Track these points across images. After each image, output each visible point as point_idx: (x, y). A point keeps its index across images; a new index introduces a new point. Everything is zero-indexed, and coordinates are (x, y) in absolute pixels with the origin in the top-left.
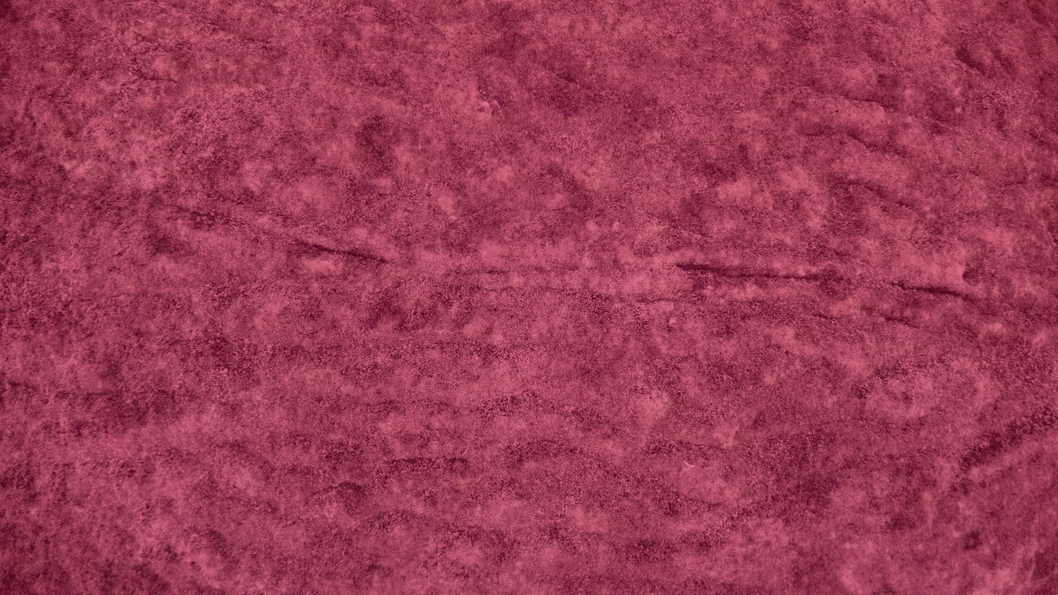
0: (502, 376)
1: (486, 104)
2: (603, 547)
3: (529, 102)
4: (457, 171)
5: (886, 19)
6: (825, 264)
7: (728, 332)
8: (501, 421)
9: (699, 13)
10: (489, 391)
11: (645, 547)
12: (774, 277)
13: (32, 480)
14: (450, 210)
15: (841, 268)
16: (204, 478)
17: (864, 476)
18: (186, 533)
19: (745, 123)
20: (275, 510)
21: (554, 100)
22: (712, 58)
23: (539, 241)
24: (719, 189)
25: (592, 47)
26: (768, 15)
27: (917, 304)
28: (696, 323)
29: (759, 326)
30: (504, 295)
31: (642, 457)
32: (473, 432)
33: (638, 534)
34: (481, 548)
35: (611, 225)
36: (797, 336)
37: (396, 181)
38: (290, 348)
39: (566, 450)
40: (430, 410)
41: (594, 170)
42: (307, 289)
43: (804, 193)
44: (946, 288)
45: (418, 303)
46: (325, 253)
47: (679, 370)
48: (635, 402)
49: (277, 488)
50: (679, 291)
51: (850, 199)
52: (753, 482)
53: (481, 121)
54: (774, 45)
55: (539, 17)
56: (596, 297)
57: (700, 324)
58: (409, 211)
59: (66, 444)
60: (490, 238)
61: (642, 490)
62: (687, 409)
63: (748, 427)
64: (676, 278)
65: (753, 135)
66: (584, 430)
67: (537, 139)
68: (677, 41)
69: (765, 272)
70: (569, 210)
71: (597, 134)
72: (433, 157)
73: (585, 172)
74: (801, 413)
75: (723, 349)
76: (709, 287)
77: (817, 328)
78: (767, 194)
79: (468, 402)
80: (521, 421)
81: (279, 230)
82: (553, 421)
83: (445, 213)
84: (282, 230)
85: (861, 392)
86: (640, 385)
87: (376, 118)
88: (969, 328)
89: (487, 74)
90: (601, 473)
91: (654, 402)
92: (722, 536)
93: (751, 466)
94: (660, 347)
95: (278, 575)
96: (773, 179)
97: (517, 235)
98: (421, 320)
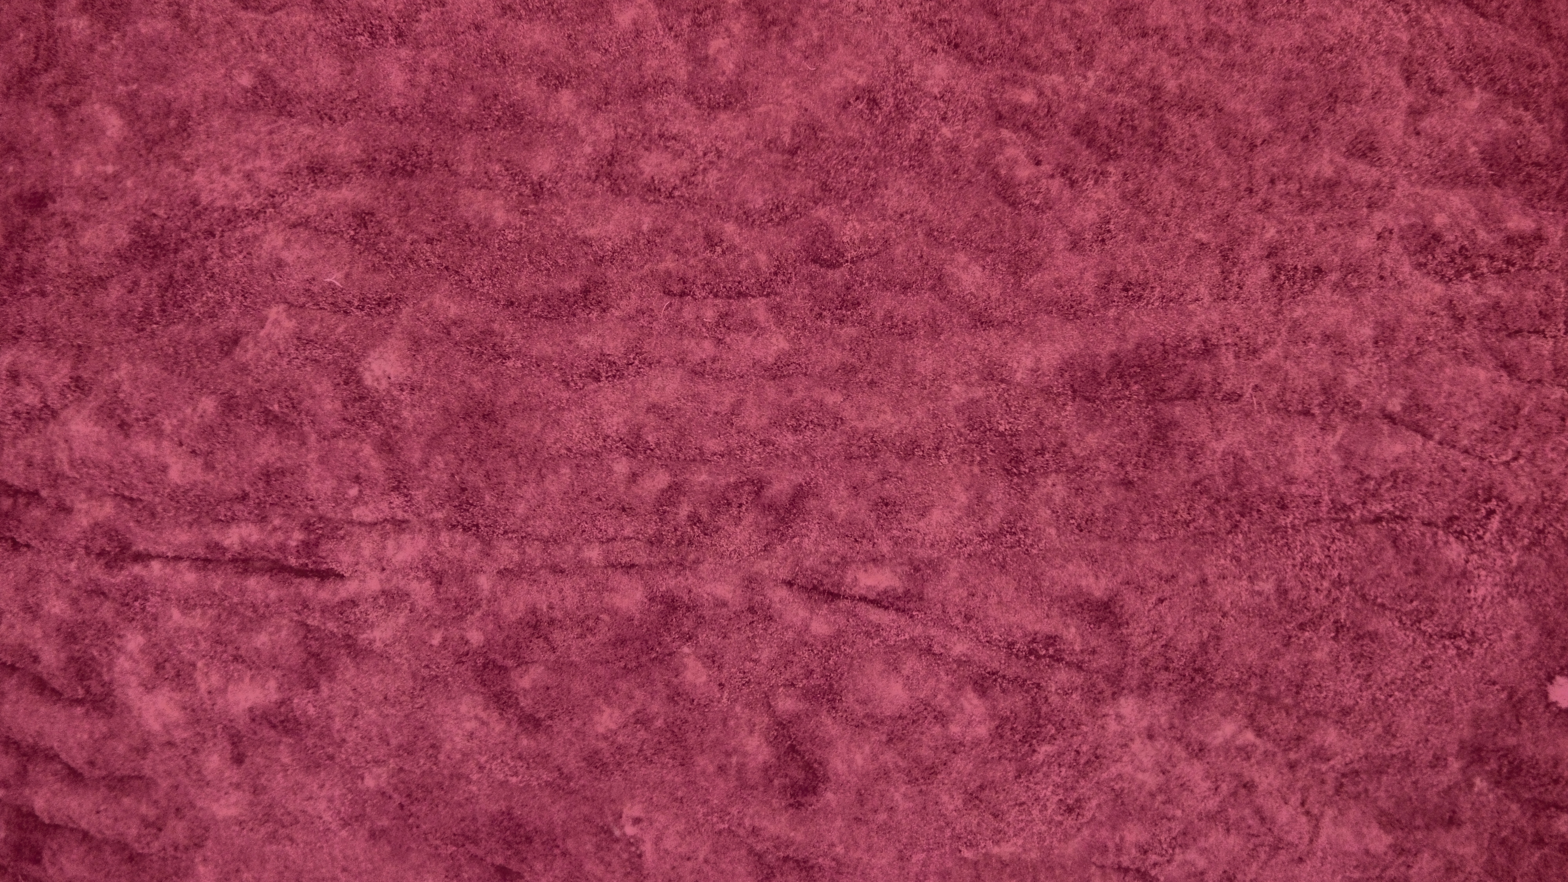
0: (614, 412)
1: (631, 830)
2: (466, 169)
4: (678, 722)
6: (120, 578)
8: (614, 347)
10: (634, 390)
11: (403, 168)
13: (1274, 278)
14: (691, 661)
15: (97, 571)
16: (1027, 280)
17: (81, 267)
18: (1048, 205)
19: (233, 799)
20: (929, 234)
21: (527, 838)
28: (317, 491)
30: (611, 532)
31: (406, 294)
32: (655, 333)
33: (415, 185)
34: (642, 173)
35: (445, 639)
36: (164, 469)
37: (770, 706)
38: (915, 457)
39: (520, 304)
40: (717, 366)
42: (896, 544)
43: (149, 688)
45: (738, 520)
46: (872, 596)
47: (344, 419)
49: (927, 264)
51: (81, 677)
52: (241, 256)
53: (640, 802)
57: (311, 487)
58: (751, 660)
59: (1223, 328)
60: (631, 619)
61: (406, 247)
62: (335, 362)
63: (248, 334)
64: (346, 558)
65: (221, 781)
66: (492, 333)
67: (556, 774)
70: (510, 663)
72: (715, 744)
74: (166, 355)
75: (276, 450)
76: (294, 544)
77: (135, 481)
79: (665, 375)
80: (586, 346)
81: (937, 633)
83: (698, 657)
84: (933, 632)
85: (77, 387)
86: (405, 396)
87: (798, 806)
90: (468, 272)
92: (290, 182)
93: (244, 280)
95: (922, 147)
98: (731, 495)
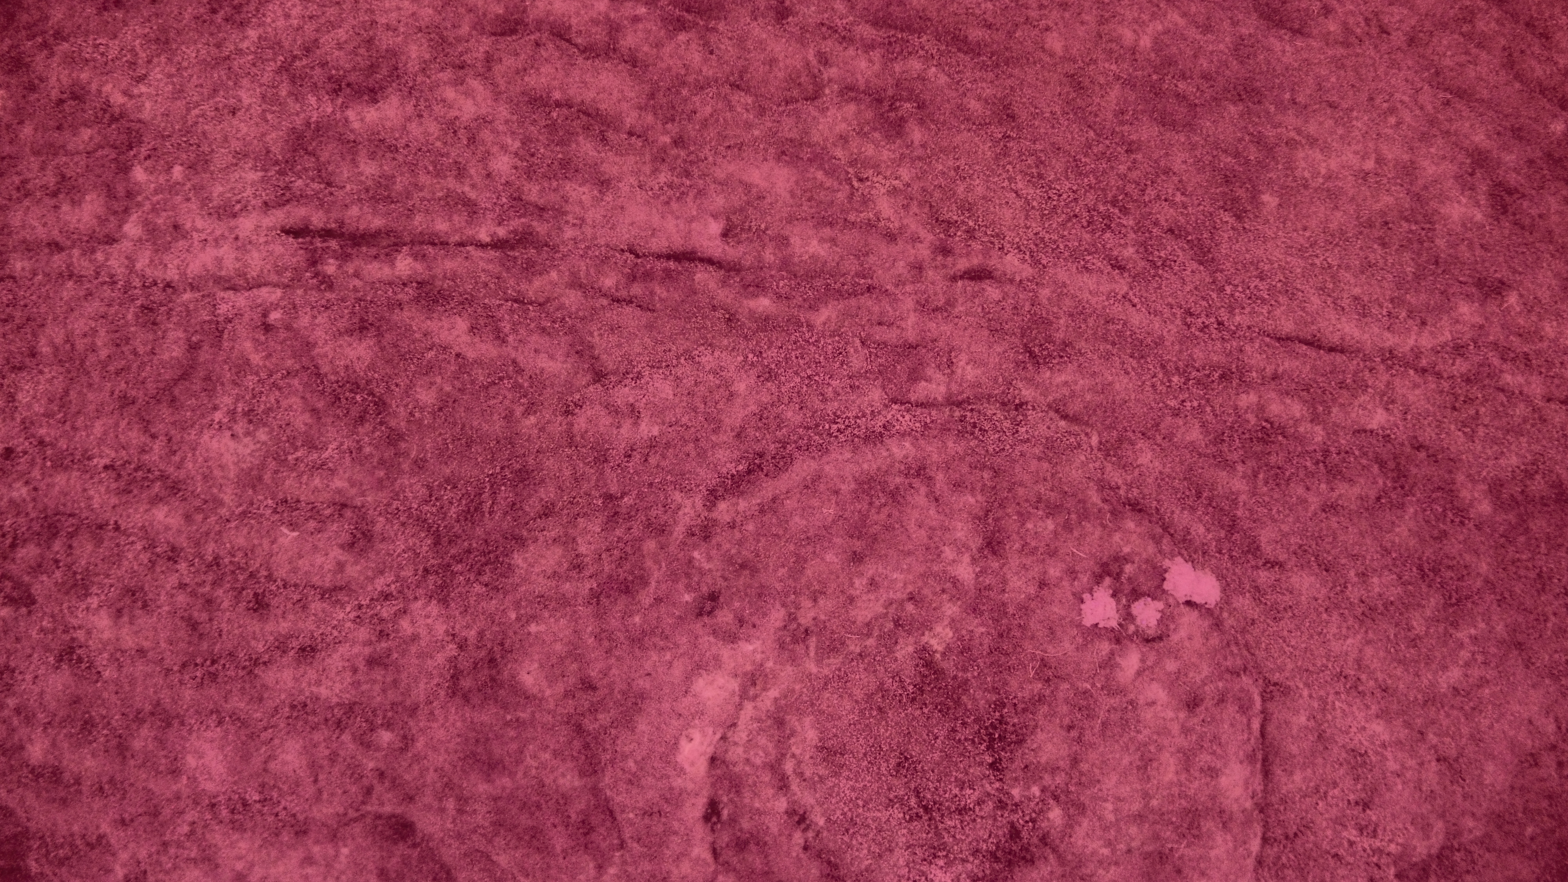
7: (362, 328)
12: (442, 243)
23: (49, 202)
24: (350, 113)
29: (414, 318)
41: (143, 88)
44: (693, 251)
48: (207, 444)
50: (285, 269)
56: (148, 284)
69: (426, 237)
71: (153, 36)
73: (126, 93)
78: (430, 122)
82: (72, 481)
88: (724, 307)
91: (239, 442)
94: (251, 358)
96: (436, 100)
97: (16, 195)
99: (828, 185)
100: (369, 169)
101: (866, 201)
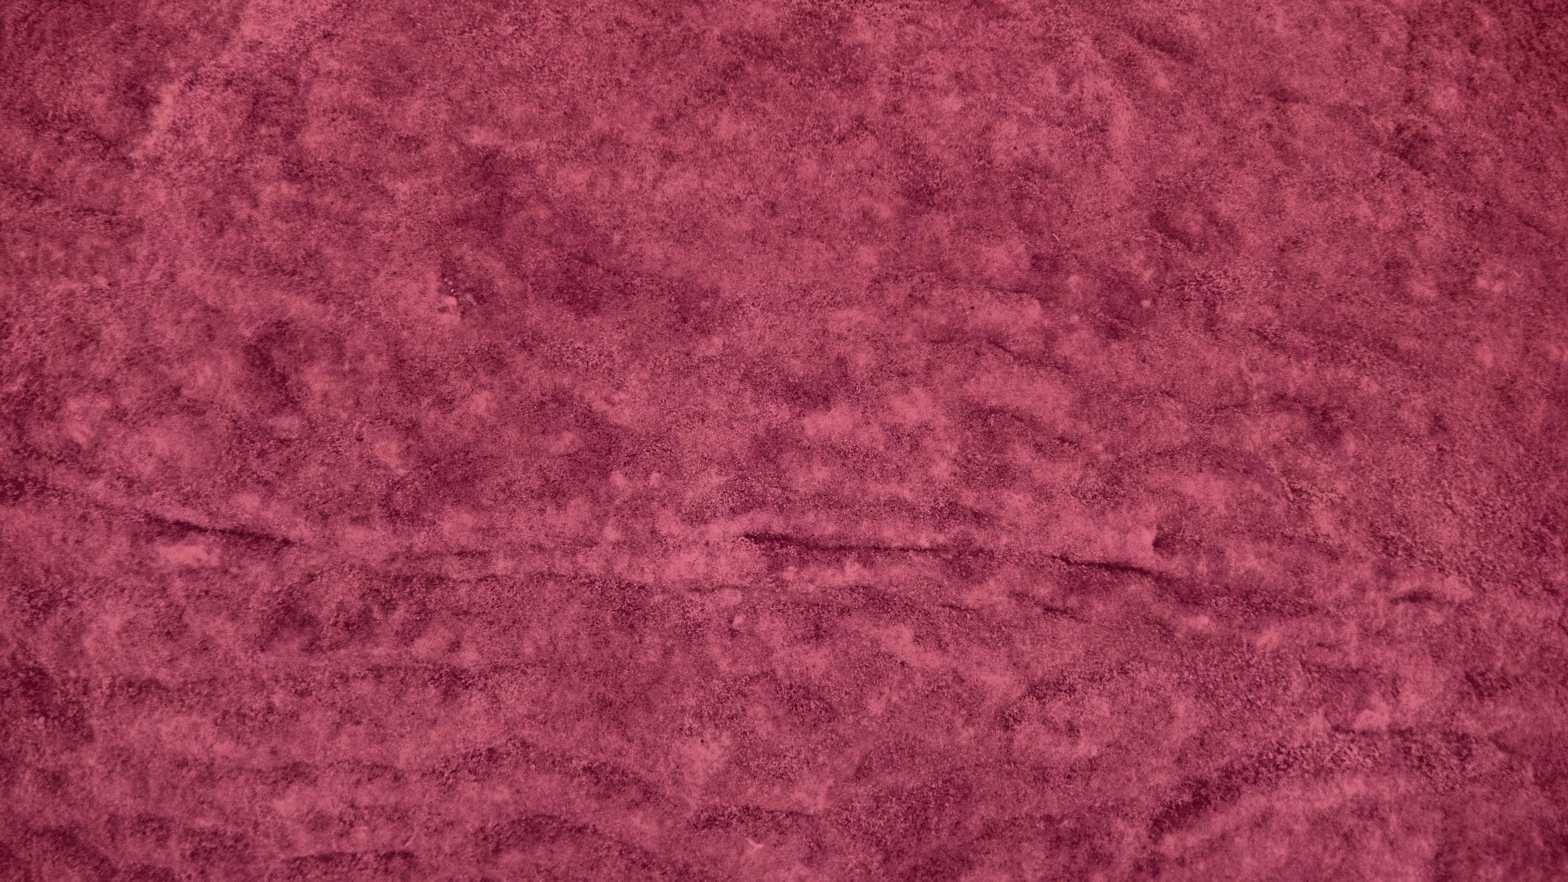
0: (474, 717)
1: (451, 301)
3: (524, 295)
4: (406, 402)
5: (1046, 173)
6: (956, 530)
7: (818, 635)
8: (470, 789)
9: (778, 165)
10: (453, 742)
12: (886, 549)
14: (394, 463)
15: (980, 537)
17: (1008, 850)
19: (844, 325)
21: (562, 291)
22: (798, 232)
23: (535, 505)
24: (806, 421)
25: (622, 214)
26: (879, 167)
27: (1084, 587)
28: (773, 622)
29: (862, 625)
30: (481, 588)
31: (687, 834)
32: (425, 808)
35: (647, 478)
36: (917, 639)
37: (308, 419)
38: (138, 684)
39: (571, 830)
40: (354, 778)
41: (622, 395)
42: (164, 589)
43: (925, 427)
44: (1127, 562)
45: (341, 607)
46: (192, 534)
47: (745, 696)
48: (678, 749)
50: (748, 574)
51: (991, 435)
52: (850, 866)
53: (444, 327)
54: (885, 212)
55: (541, 168)
56: (624, 586)
57: (779, 624)
58: (328, 464)
60: (457, 503)
62: (757, 756)
63: (847, 780)
64: (743, 554)
65: (855, 342)
66: (599, 797)
67: (535, 350)
68: (748, 205)
69: (872, 543)
70: (585, 455)
71: (628, 342)
72: (369, 381)
73: (607, 400)
74: (923, 755)
75: (809, 662)
76: (790, 568)
77: (946, 625)
78: (875, 429)
79: (418, 759)
80: (501, 788)
81: (119, 501)
82: (554, 784)
83: (386, 467)
84: (125, 501)
85: (1007, 720)
86: (688, 721)
87: (279, 324)
88: (1160, 623)
89: (457, 255)
91: (708, 748)
93: (848, 840)
94: (718, 663)
96: (883, 407)
97: (501, 496)
98: (344, 635)
99: (1265, 497)
100: (821, 474)
101: (1302, 514)
